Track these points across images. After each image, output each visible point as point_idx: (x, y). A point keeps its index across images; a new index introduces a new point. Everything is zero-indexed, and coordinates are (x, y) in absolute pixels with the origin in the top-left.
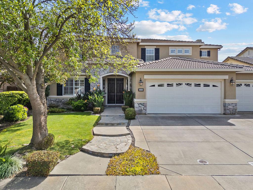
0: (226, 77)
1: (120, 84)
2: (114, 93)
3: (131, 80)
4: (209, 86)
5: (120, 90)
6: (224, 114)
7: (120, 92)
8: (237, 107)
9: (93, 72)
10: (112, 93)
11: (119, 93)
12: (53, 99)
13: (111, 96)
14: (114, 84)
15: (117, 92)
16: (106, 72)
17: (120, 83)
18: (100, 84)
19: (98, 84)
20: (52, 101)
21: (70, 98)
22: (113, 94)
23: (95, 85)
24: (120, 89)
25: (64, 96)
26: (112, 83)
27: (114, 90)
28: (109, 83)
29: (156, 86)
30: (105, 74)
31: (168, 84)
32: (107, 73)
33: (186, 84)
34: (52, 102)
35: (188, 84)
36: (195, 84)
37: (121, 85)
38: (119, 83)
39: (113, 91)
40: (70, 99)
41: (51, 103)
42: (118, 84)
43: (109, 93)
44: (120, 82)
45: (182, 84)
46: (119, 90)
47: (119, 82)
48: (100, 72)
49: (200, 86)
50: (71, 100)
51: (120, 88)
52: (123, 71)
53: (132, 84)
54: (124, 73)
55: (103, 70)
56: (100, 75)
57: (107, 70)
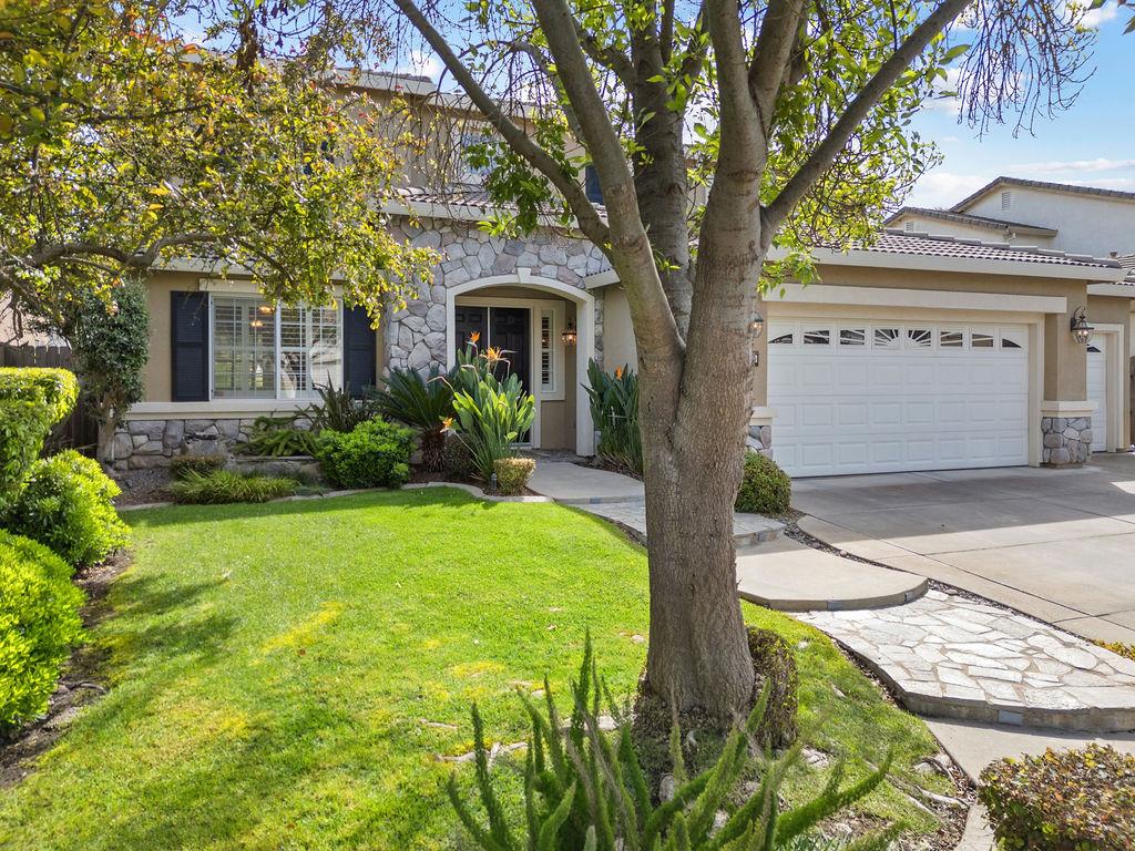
0: (1059, 305)
3: (601, 315)
4: (990, 343)
6: (1044, 465)
8: (1091, 434)
12: (148, 424)
16: (478, 270)
18: (445, 332)
19: (432, 331)
20: (141, 433)
21: (257, 416)
23: (418, 337)
25: (215, 405)
29: (798, 338)
30: (472, 279)
31: (843, 333)
32: (480, 276)
33: (910, 332)
34: (142, 439)
35: (918, 333)
36: (943, 333)
40: (258, 422)
41: (131, 450)
45: (896, 331)
48: (447, 267)
49: (961, 344)
50: (262, 426)
52: (561, 268)
53: (603, 339)
54: (569, 278)
55: (461, 260)
56: (443, 285)
57: (482, 258)
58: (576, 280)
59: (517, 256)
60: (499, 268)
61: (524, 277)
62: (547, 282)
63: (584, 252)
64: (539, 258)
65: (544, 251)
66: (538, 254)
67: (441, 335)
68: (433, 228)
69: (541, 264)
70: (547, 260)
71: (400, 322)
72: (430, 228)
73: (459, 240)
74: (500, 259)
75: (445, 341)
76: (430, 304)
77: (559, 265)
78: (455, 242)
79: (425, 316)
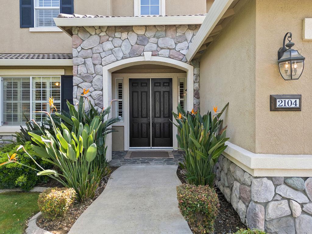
1: (162, 94)
2: (147, 117)
3: (198, 77)
5: (162, 109)
7: (162, 116)
9: (80, 54)
10: (142, 117)
11: (160, 117)
13: (140, 128)
14: (147, 93)
15: (155, 116)
16: (121, 55)
17: (164, 92)
18: (102, 90)
19: (95, 90)
22: (144, 120)
24: (162, 106)
26: (142, 92)
27: (147, 109)
28: (133, 92)
30: (117, 60)
32: (122, 58)
37: (166, 95)
38: (160, 92)
39: (144, 112)
42: (157, 94)
43: (133, 117)
44: (162, 89)
46: (159, 108)
47: (159, 87)
48: (103, 56)
51: (162, 104)
52: (172, 51)
53: (200, 92)
54: (176, 56)
55: (111, 50)
56: (101, 64)
57: (123, 48)
58: (181, 57)
59: (145, 46)
60: (133, 54)
61: (148, 57)
62: (162, 59)
63: (186, 40)
64: (158, 46)
65: (160, 41)
66: (157, 44)
67: (101, 92)
68: (96, 34)
69: (159, 49)
70: (163, 46)
71: (78, 87)
72: (93, 34)
73: (110, 39)
74: (133, 48)
75: (102, 95)
76: (94, 76)
77: (170, 49)
78: (108, 40)
79: (91, 82)
